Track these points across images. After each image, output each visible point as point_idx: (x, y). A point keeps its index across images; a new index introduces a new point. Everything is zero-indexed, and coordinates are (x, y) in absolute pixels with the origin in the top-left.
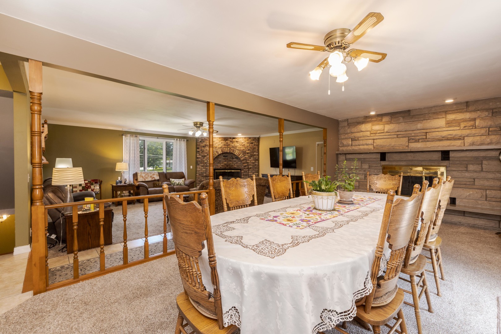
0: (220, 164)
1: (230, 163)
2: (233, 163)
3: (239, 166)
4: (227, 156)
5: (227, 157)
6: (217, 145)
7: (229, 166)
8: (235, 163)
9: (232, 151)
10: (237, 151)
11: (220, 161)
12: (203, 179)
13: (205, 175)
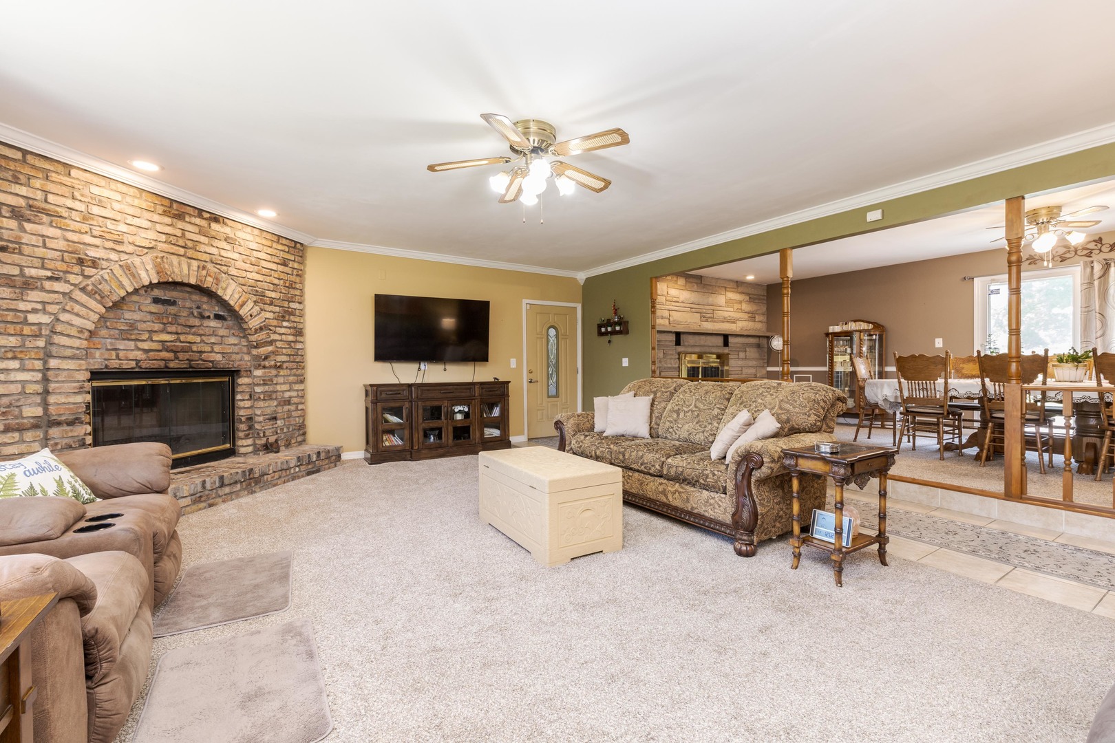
0: (132, 345)
1: (191, 338)
2: (202, 341)
3: (234, 356)
4: (172, 303)
5: (172, 309)
6: (123, 228)
7: (187, 356)
8: (213, 340)
9: (209, 283)
10: (233, 285)
11: (132, 326)
12: (22, 441)
13: (32, 411)
